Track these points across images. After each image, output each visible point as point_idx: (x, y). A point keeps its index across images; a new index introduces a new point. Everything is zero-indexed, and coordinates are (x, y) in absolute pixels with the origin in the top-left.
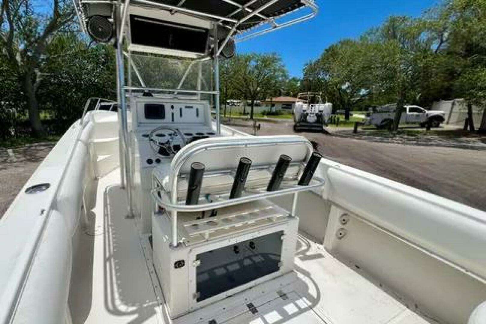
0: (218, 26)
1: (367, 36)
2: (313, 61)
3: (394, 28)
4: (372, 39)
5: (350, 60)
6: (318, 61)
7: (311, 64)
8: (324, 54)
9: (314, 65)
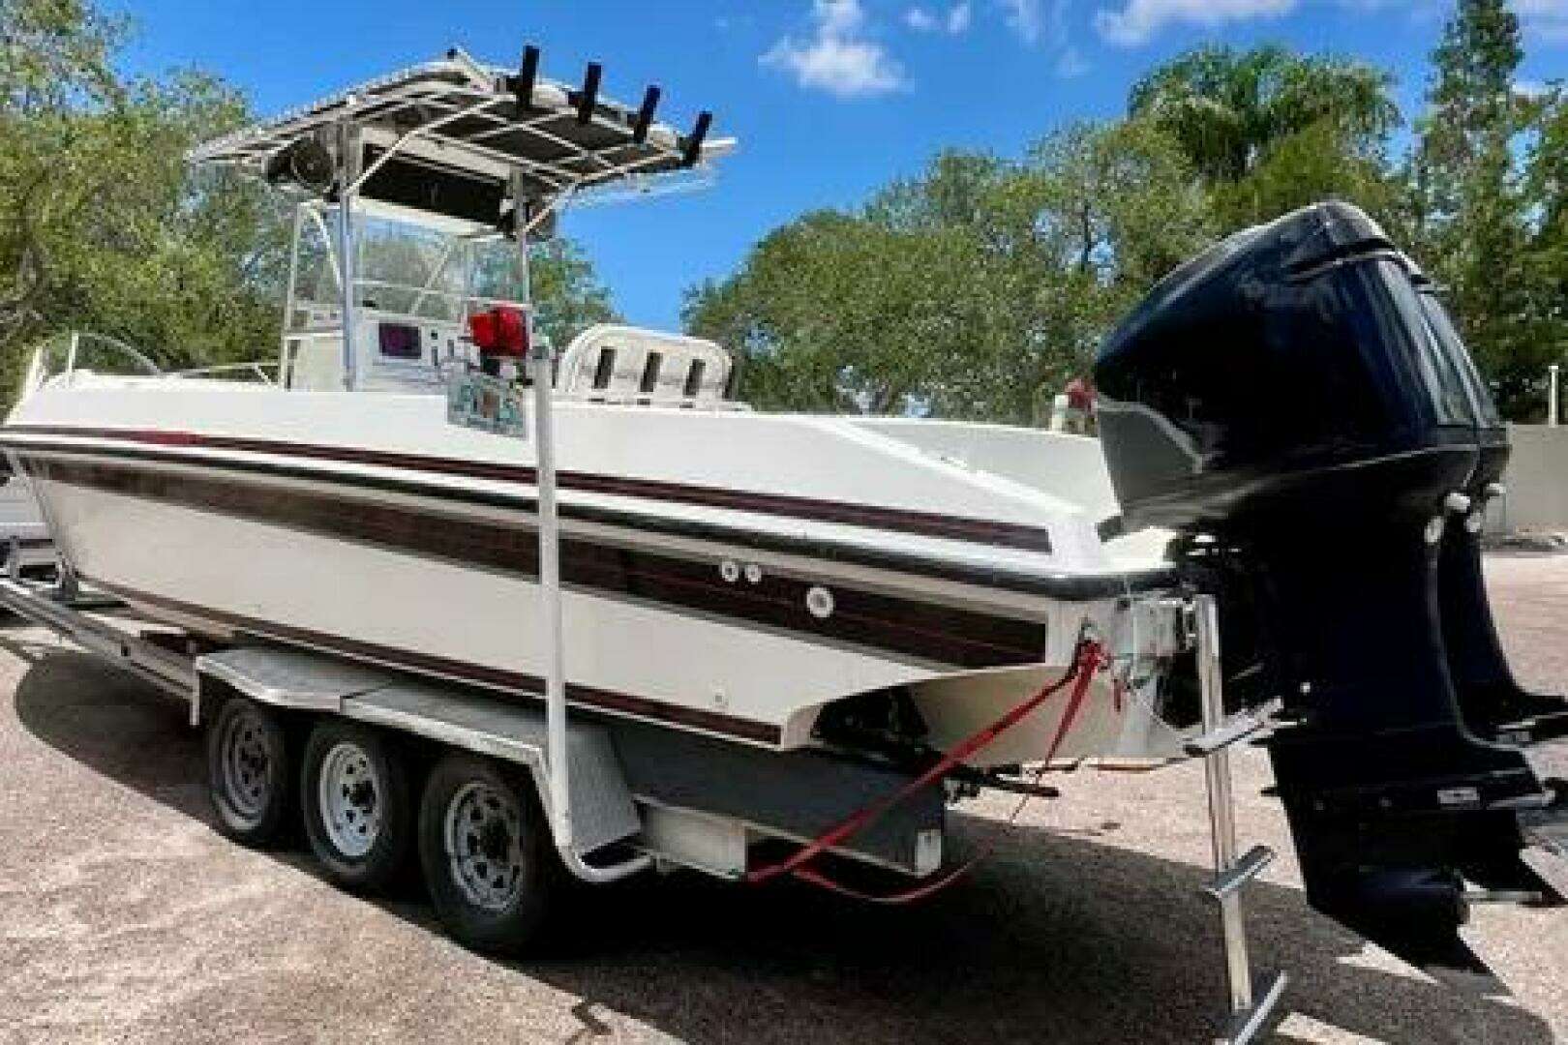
0: (525, 177)
1: (886, 207)
2: (720, 280)
3: (962, 190)
4: (903, 218)
5: (844, 283)
6: (735, 285)
7: (709, 293)
8: (756, 257)
9: (725, 299)
